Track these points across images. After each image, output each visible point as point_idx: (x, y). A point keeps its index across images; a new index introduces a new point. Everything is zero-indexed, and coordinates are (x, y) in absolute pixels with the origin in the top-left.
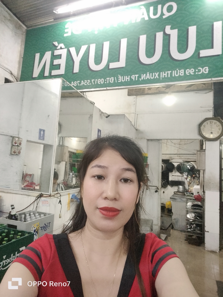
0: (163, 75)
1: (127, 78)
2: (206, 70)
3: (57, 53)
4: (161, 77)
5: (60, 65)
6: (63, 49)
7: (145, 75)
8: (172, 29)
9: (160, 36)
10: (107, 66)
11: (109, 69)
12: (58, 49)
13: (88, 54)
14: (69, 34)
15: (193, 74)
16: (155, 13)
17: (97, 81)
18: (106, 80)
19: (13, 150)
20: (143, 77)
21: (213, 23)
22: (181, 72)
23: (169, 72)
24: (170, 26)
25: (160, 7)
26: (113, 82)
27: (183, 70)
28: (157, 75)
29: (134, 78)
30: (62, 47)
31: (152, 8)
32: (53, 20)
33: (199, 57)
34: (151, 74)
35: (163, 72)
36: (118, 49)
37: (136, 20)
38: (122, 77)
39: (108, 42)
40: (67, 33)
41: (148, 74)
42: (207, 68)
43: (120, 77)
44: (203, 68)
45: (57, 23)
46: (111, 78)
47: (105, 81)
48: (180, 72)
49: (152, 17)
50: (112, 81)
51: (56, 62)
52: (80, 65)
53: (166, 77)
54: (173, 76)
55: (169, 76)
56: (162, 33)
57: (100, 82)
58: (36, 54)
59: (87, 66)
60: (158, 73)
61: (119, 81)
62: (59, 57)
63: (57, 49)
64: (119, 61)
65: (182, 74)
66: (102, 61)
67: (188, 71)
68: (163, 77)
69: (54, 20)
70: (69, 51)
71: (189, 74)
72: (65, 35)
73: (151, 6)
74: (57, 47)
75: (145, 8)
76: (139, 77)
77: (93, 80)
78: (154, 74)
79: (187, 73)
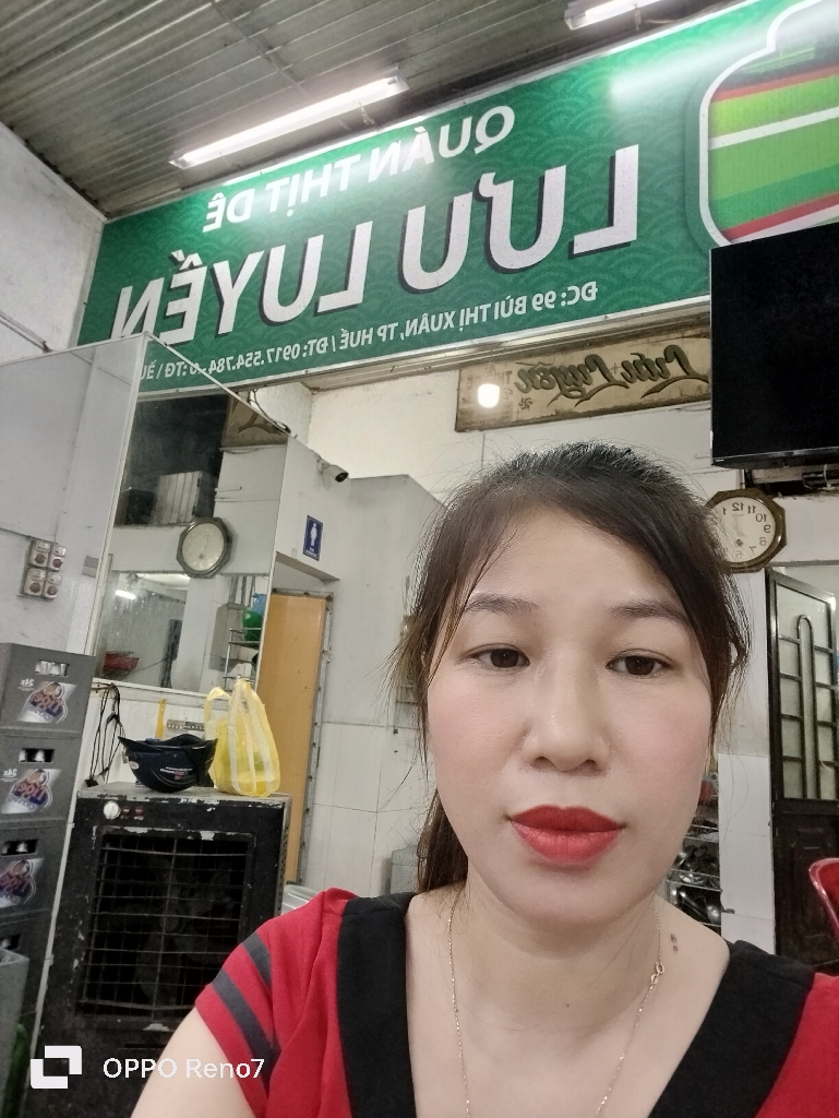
0: (468, 316)
1: (365, 337)
2: (590, 291)
3: (179, 280)
4: (462, 324)
5: (183, 314)
6: (197, 267)
7: (416, 321)
9: (463, 204)
10: (313, 306)
11: (316, 314)
12: (183, 271)
13: (261, 277)
14: (217, 225)
15: (553, 306)
16: (453, 145)
17: (281, 353)
18: (306, 347)
19: (30, 582)
20: (411, 328)
21: (615, 153)
22: (519, 305)
23: (485, 307)
24: (493, 174)
25: (467, 122)
26: (324, 351)
27: (524, 298)
28: (449, 319)
29: (384, 335)
30: (195, 264)
31: (445, 130)
32: (179, 190)
33: (571, 256)
34: (433, 317)
35: (468, 310)
36: (346, 254)
37: (400, 168)
38: (352, 333)
39: (321, 237)
40: (213, 221)
41: (425, 319)
42: (593, 284)
43: (345, 334)
44: (580, 286)
45: (187, 196)
46: (321, 340)
47: (302, 351)
48: (515, 306)
49: (445, 152)
50: (322, 349)
51: (174, 308)
52: (239, 310)
53: (476, 321)
54: (496, 317)
55: (484, 319)
56: (471, 194)
57: (290, 356)
58: (124, 290)
59: (257, 311)
60: (453, 313)
61: (341, 348)
62: (185, 291)
63: (182, 268)
64: (345, 288)
65: (520, 309)
66: (300, 293)
67: (538, 299)
68: (467, 323)
69: (183, 189)
70: (212, 273)
71: (540, 309)
72: (207, 229)
73: (444, 124)
74: (181, 263)
75: (427, 130)
77: (268, 351)
78: (441, 316)
79: (536, 306)
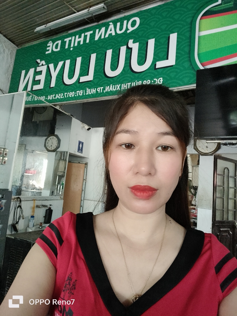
0: (124, 86)
1: (93, 91)
2: (160, 81)
3: (39, 69)
4: (122, 89)
5: (40, 80)
8: (134, 42)
10: (78, 80)
11: (79, 83)
12: (40, 66)
20: (107, 89)
21: (170, 35)
23: (129, 84)
25: (125, 22)
26: (81, 95)
27: (141, 82)
28: (118, 88)
29: (99, 91)
30: (43, 64)
33: (155, 69)
36: (88, 64)
37: (105, 36)
42: (162, 78)
43: (88, 90)
44: (158, 79)
46: (80, 91)
47: (75, 94)
49: (119, 32)
51: (37, 78)
52: (56, 80)
53: (126, 88)
56: (125, 47)
57: (71, 95)
58: (23, 71)
59: (62, 80)
60: (120, 85)
62: (40, 72)
64: (88, 75)
66: (74, 76)
67: (145, 82)
70: (48, 67)
73: (118, 22)
74: (39, 64)
75: (113, 24)
76: (104, 89)
77: (65, 94)
